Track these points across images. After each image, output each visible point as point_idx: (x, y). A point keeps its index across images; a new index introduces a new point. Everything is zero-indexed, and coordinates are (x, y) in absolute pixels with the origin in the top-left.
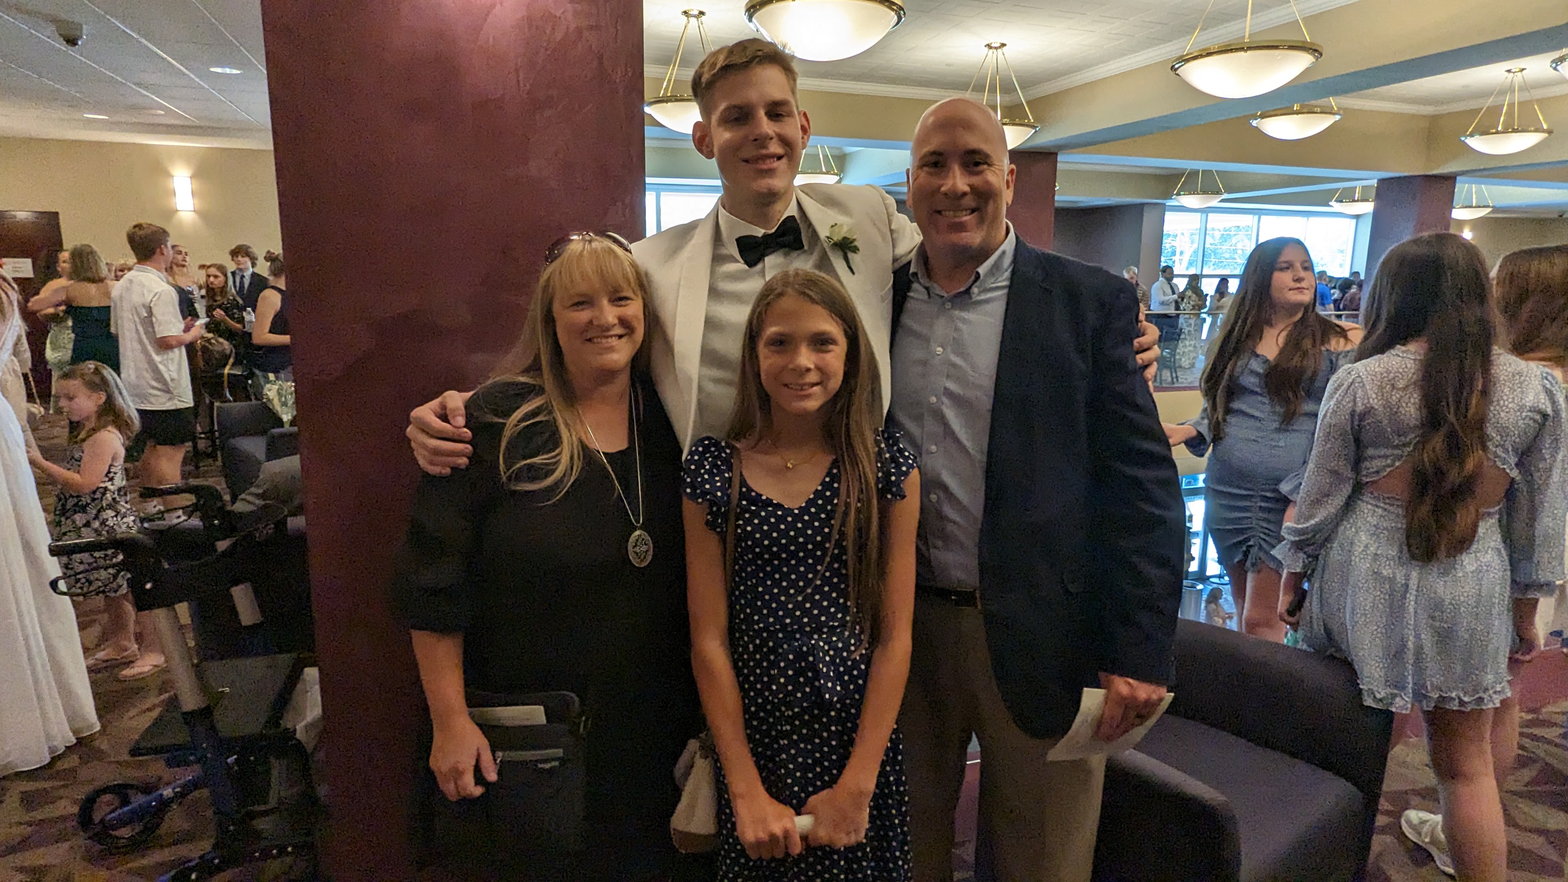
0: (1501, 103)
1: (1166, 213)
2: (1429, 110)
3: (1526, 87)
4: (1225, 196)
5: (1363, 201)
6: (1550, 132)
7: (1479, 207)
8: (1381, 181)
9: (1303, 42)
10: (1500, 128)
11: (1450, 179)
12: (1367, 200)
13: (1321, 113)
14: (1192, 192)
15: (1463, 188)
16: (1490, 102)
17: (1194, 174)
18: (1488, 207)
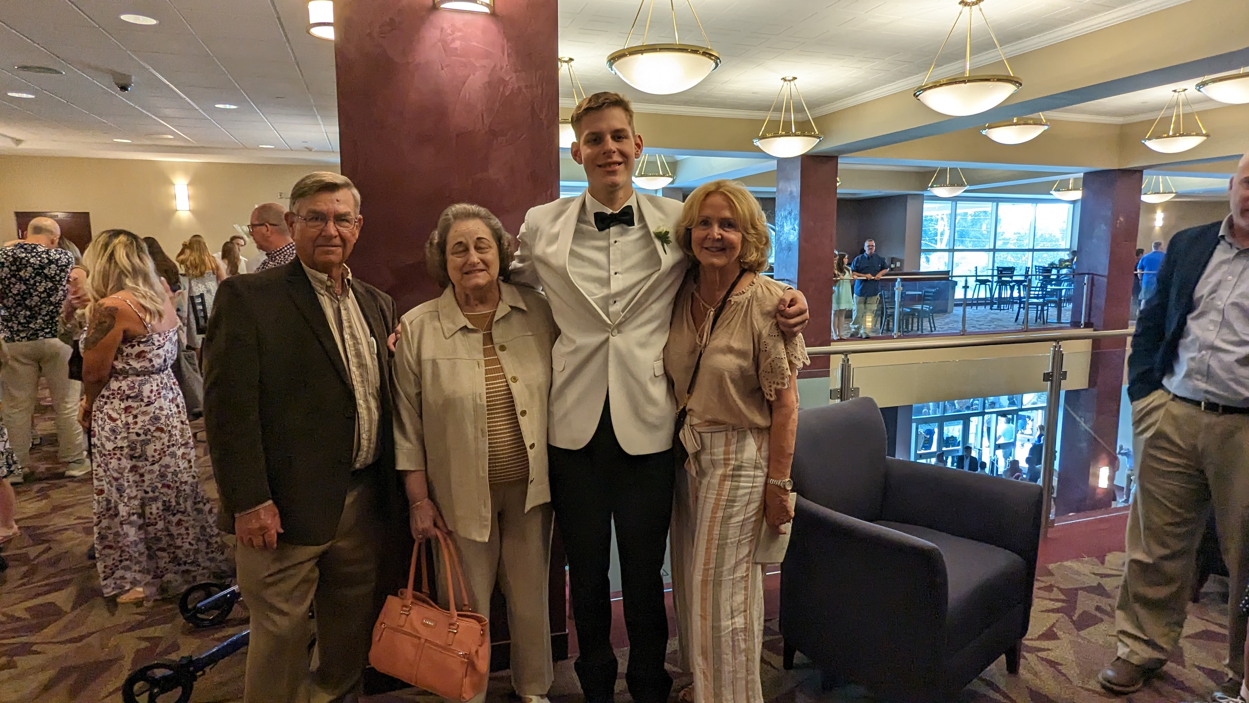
0: (1170, 115)
1: (924, 201)
2: (1119, 120)
4: (968, 188)
5: (1074, 189)
6: (1207, 135)
7: (1166, 193)
8: (1086, 174)
9: (1007, 76)
10: (1170, 134)
11: (1136, 173)
12: (1077, 189)
13: (1033, 124)
14: (943, 184)
16: (1162, 114)
18: (1172, 193)
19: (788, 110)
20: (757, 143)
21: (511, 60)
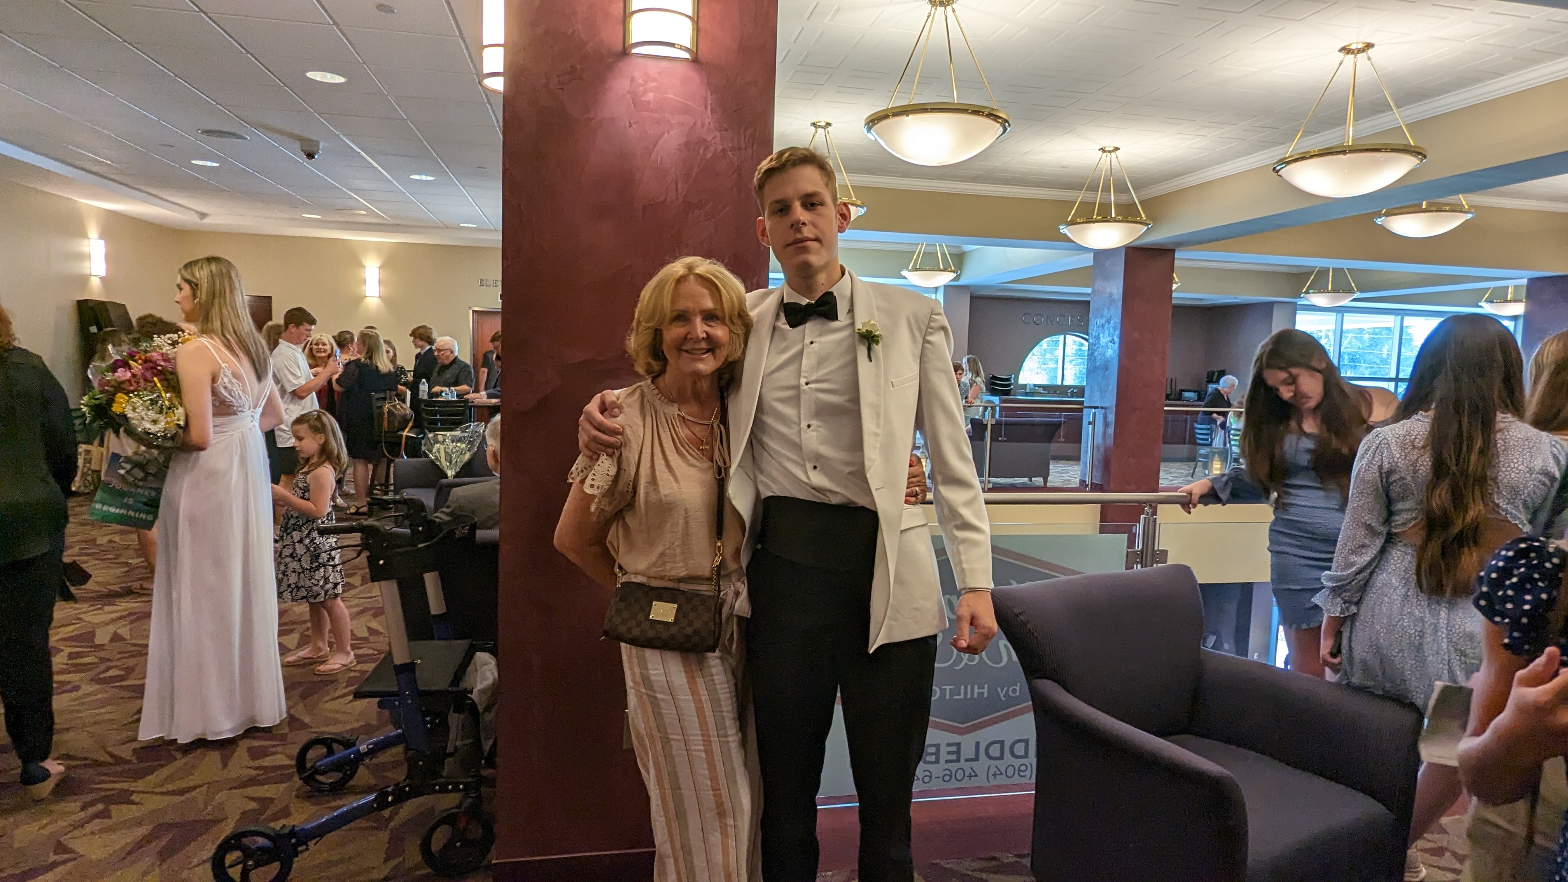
1: (1297, 312)
4: (1359, 295)
5: (1514, 302)
8: (1531, 281)
9: (1405, 145)
12: (1519, 302)
13: (1450, 211)
14: (1322, 291)
17: (1323, 271)
20: (1064, 230)
21: (715, 116)
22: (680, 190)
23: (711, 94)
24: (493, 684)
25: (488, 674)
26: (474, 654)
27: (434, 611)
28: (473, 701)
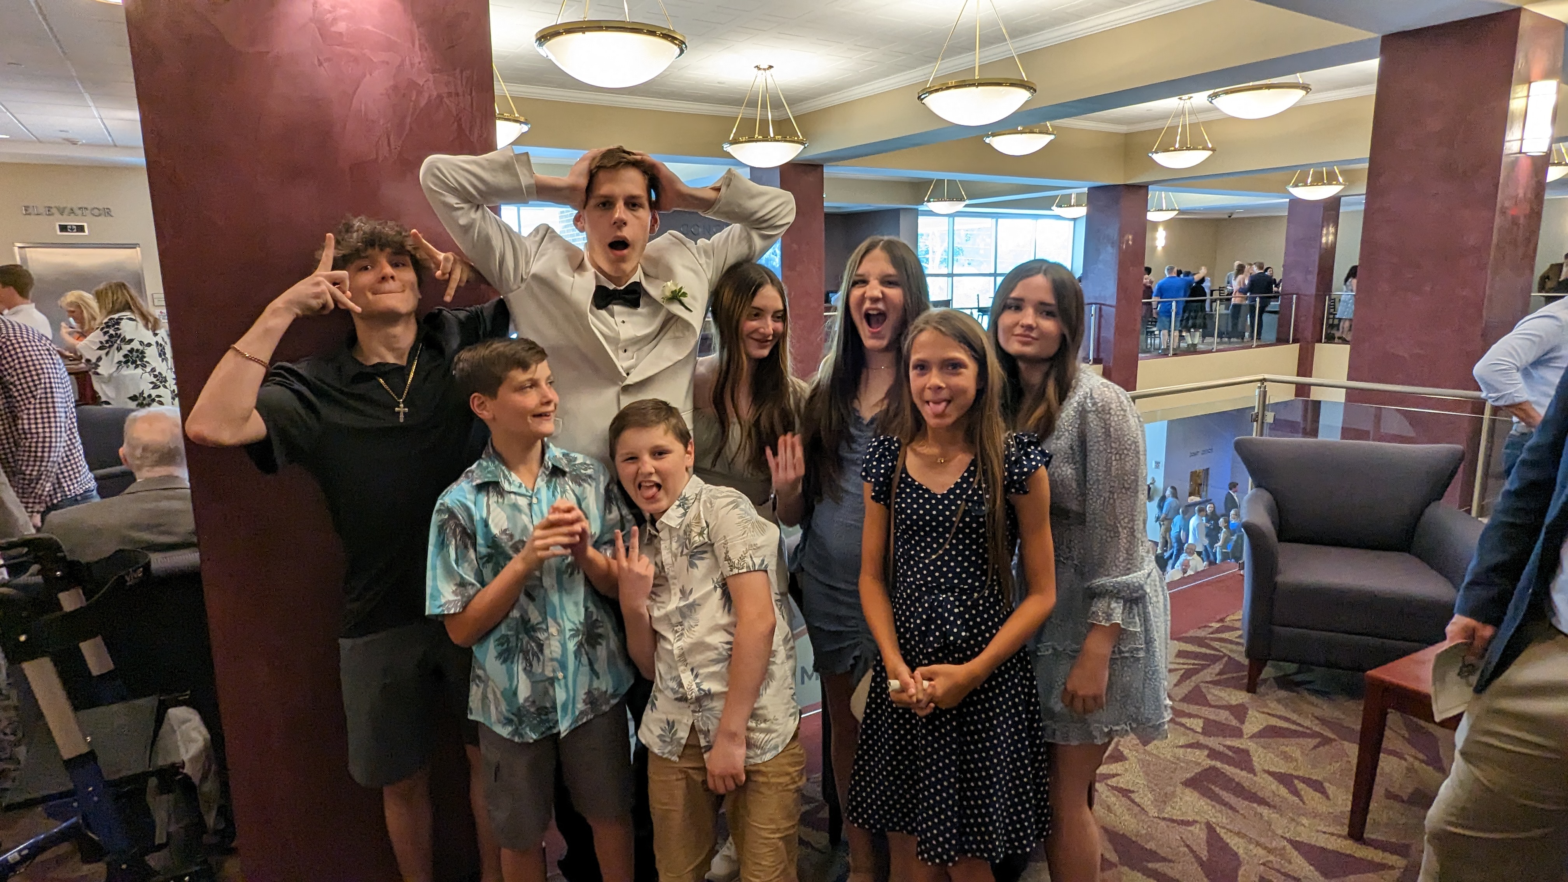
0: (1176, 124)
1: (920, 217)
2: (1123, 129)
3: (1193, 112)
4: (968, 202)
5: (1077, 206)
6: (1213, 150)
7: (1168, 210)
8: (1092, 190)
10: (1177, 146)
11: (1142, 189)
12: (1081, 205)
13: (1040, 133)
14: (941, 199)
15: (1155, 195)
16: (1168, 123)
17: (940, 182)
18: (1175, 210)
19: (764, 106)
20: (728, 148)
21: (425, 54)
22: (393, 147)
23: (418, 27)
24: (205, 746)
25: (194, 735)
26: (165, 711)
27: (95, 671)
28: (186, 775)
